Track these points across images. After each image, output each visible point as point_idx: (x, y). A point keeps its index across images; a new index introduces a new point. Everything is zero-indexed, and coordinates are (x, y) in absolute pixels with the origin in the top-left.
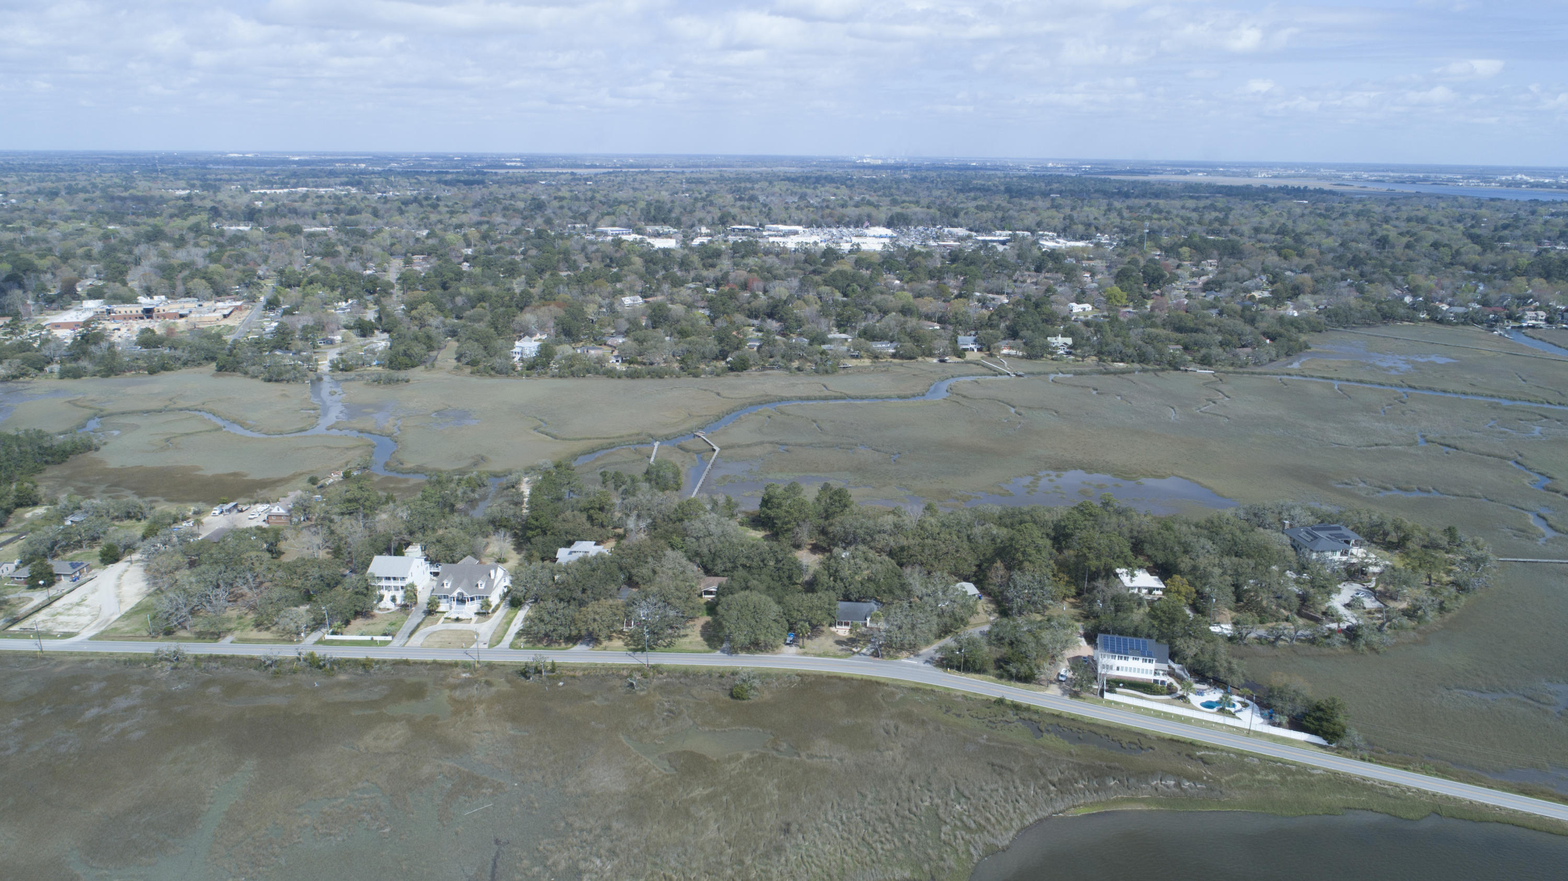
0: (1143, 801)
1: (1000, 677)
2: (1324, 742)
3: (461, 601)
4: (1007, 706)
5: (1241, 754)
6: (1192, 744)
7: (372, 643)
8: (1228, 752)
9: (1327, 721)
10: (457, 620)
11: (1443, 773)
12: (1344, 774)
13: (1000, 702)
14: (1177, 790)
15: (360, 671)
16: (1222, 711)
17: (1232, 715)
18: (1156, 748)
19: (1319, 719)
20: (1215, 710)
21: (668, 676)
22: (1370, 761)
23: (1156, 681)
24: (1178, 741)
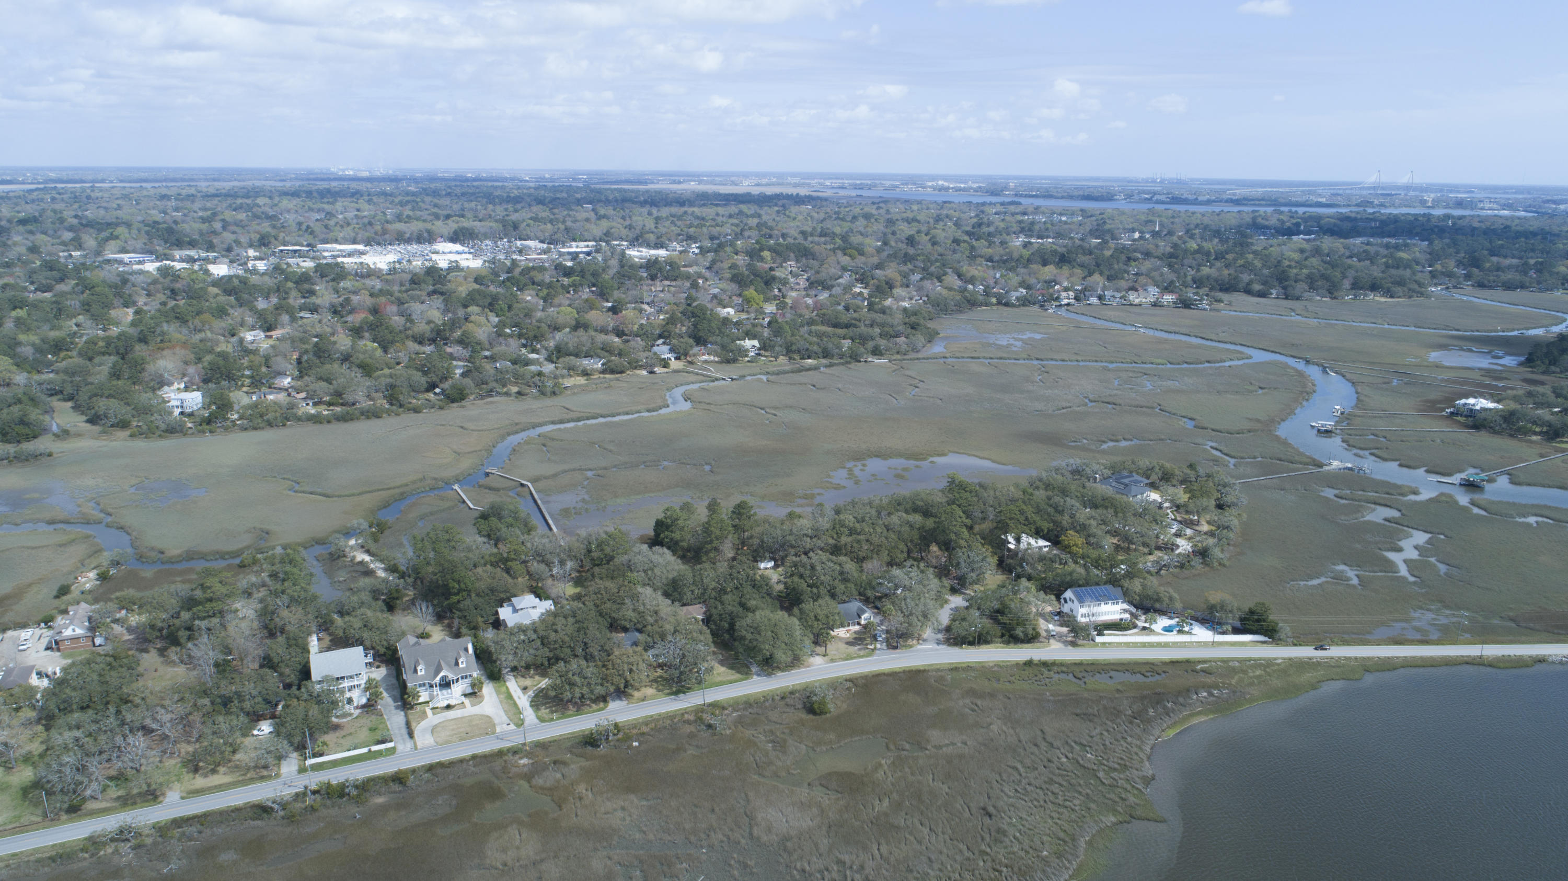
0: (1200, 713)
1: (1008, 643)
2: (1266, 639)
3: (446, 684)
4: (1036, 665)
5: (1225, 661)
6: (1188, 661)
7: (371, 756)
8: (1215, 662)
9: (1264, 621)
10: (449, 707)
11: (1346, 643)
12: (1296, 658)
13: (1029, 663)
14: (1212, 699)
15: (397, 787)
16: (1180, 632)
17: (1189, 633)
18: (1170, 672)
19: (1258, 621)
20: (1175, 632)
21: (735, 710)
22: (1300, 645)
23: (1122, 620)
24: (1177, 662)
